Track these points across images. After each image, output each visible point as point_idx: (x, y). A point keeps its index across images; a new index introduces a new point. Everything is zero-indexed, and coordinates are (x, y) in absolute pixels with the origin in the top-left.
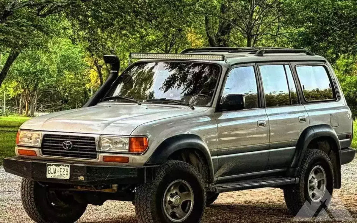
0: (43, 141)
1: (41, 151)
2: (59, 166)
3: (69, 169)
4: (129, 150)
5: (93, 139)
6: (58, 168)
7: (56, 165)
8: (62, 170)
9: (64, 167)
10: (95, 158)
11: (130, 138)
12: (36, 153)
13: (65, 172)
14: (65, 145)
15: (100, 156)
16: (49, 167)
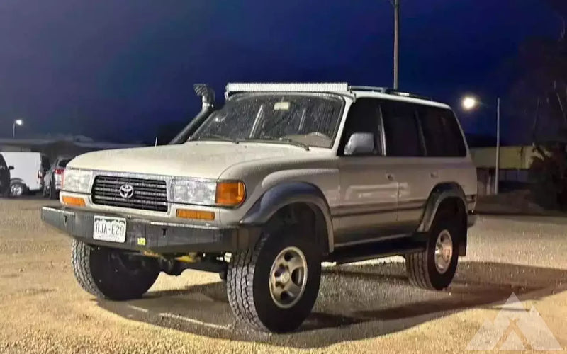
0: (95, 185)
1: (91, 199)
2: (111, 221)
3: (125, 226)
4: (216, 202)
5: (163, 183)
6: (109, 225)
7: (107, 220)
8: (115, 229)
9: (118, 223)
10: (166, 211)
11: (218, 184)
12: (84, 201)
13: (119, 232)
14: (123, 192)
15: (173, 209)
16: (97, 221)
